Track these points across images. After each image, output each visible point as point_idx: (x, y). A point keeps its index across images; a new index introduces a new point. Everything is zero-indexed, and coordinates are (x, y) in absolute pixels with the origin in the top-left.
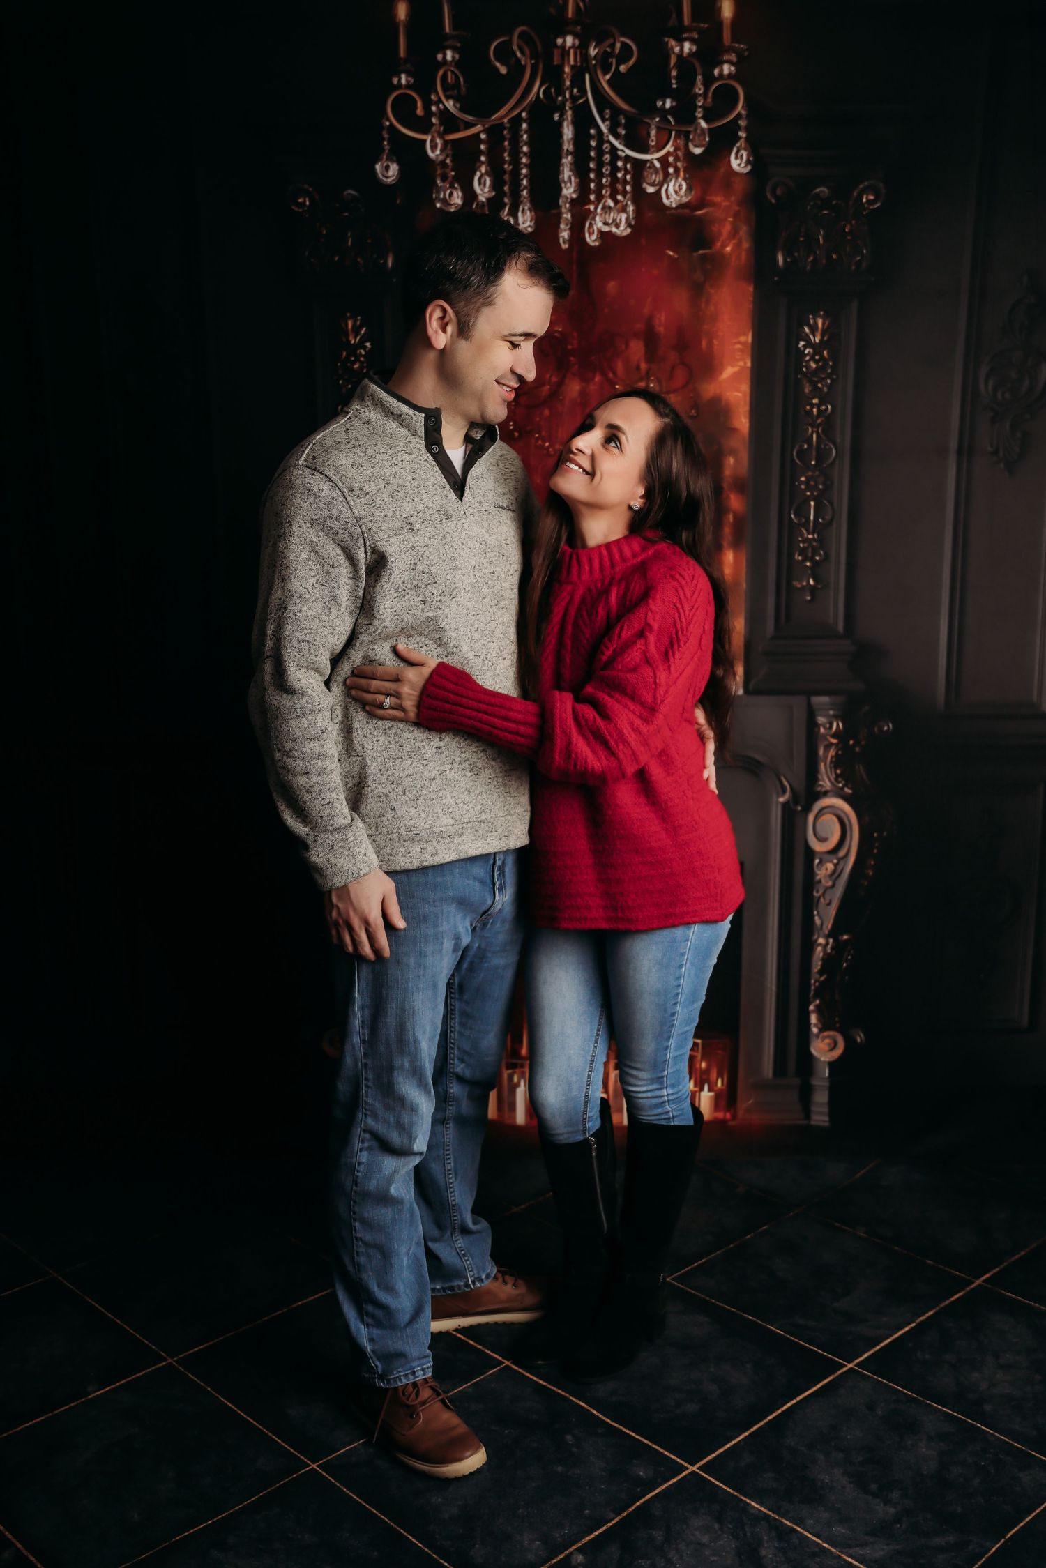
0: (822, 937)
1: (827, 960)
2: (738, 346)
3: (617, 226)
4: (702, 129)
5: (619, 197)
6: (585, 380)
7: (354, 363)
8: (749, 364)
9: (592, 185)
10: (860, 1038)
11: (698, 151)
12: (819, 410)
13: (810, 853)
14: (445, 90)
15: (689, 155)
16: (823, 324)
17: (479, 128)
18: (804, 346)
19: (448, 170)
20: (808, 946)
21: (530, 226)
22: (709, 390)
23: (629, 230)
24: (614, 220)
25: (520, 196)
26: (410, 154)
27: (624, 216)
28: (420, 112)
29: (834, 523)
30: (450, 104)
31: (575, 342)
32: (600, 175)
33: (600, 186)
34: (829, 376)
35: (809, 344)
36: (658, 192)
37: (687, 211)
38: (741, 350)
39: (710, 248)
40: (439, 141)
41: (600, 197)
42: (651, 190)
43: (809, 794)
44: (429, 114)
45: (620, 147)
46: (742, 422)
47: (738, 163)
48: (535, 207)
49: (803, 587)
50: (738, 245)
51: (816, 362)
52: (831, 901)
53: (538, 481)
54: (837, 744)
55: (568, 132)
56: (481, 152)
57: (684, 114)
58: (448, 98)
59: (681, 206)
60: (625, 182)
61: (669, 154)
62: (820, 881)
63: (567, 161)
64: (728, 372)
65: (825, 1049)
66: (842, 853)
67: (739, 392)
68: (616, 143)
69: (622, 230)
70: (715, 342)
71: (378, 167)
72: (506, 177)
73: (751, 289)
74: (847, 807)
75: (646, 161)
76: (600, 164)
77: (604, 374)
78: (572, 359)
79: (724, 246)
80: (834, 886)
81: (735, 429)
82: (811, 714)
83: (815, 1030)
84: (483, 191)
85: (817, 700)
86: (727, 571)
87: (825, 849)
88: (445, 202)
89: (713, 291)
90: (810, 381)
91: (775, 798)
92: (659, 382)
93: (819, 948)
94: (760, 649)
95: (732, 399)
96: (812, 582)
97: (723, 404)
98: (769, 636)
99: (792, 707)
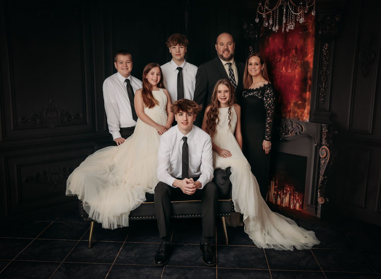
0: (321, 176)
1: (322, 182)
2: (311, 50)
4: (307, 8)
5: (292, 22)
6: (285, 58)
8: (313, 54)
10: (328, 200)
11: (306, 12)
12: (326, 63)
13: (320, 157)
14: (266, 5)
15: (305, 13)
16: (328, 45)
17: (271, 11)
18: (323, 50)
19: (266, 19)
20: (318, 178)
21: (278, 29)
22: (306, 59)
23: (294, 28)
24: (291, 27)
25: (276, 23)
26: (260, 17)
27: (293, 26)
28: (262, 9)
29: (328, 87)
30: (267, 8)
31: (284, 50)
32: (289, 18)
33: (289, 20)
34: (328, 56)
35: (325, 50)
38: (312, 51)
39: (307, 31)
40: (265, 14)
41: (289, 22)
42: (298, 20)
43: (320, 145)
44: (264, 9)
45: (293, 13)
46: (311, 66)
47: (313, 14)
48: (279, 25)
49: (321, 100)
50: (313, 30)
51: (326, 53)
52: (323, 168)
54: (326, 135)
55: (285, 10)
56: (271, 16)
57: (304, 5)
58: (266, 6)
59: (303, 23)
60: (293, 19)
61: (301, 13)
62: (321, 164)
63: (284, 16)
64: (309, 56)
65: (320, 201)
66: (326, 159)
67: (312, 60)
68: (292, 12)
69: (292, 28)
70: (307, 50)
71: (256, 20)
72: (274, 20)
73: (314, 39)
74: (328, 149)
75: (297, 15)
76: (289, 16)
77: (288, 56)
78: (283, 53)
79: (310, 30)
80: (324, 165)
81: (310, 67)
82: (322, 127)
83: (319, 196)
84: (271, 23)
85: (323, 125)
86: (307, 96)
87: (323, 157)
88: (265, 25)
89: (307, 39)
90: (325, 57)
91: (314, 145)
92: (297, 58)
93: (321, 178)
94: (313, 113)
95: (310, 61)
96: (323, 100)
97: (308, 62)
98: (314, 110)
99: (318, 126)
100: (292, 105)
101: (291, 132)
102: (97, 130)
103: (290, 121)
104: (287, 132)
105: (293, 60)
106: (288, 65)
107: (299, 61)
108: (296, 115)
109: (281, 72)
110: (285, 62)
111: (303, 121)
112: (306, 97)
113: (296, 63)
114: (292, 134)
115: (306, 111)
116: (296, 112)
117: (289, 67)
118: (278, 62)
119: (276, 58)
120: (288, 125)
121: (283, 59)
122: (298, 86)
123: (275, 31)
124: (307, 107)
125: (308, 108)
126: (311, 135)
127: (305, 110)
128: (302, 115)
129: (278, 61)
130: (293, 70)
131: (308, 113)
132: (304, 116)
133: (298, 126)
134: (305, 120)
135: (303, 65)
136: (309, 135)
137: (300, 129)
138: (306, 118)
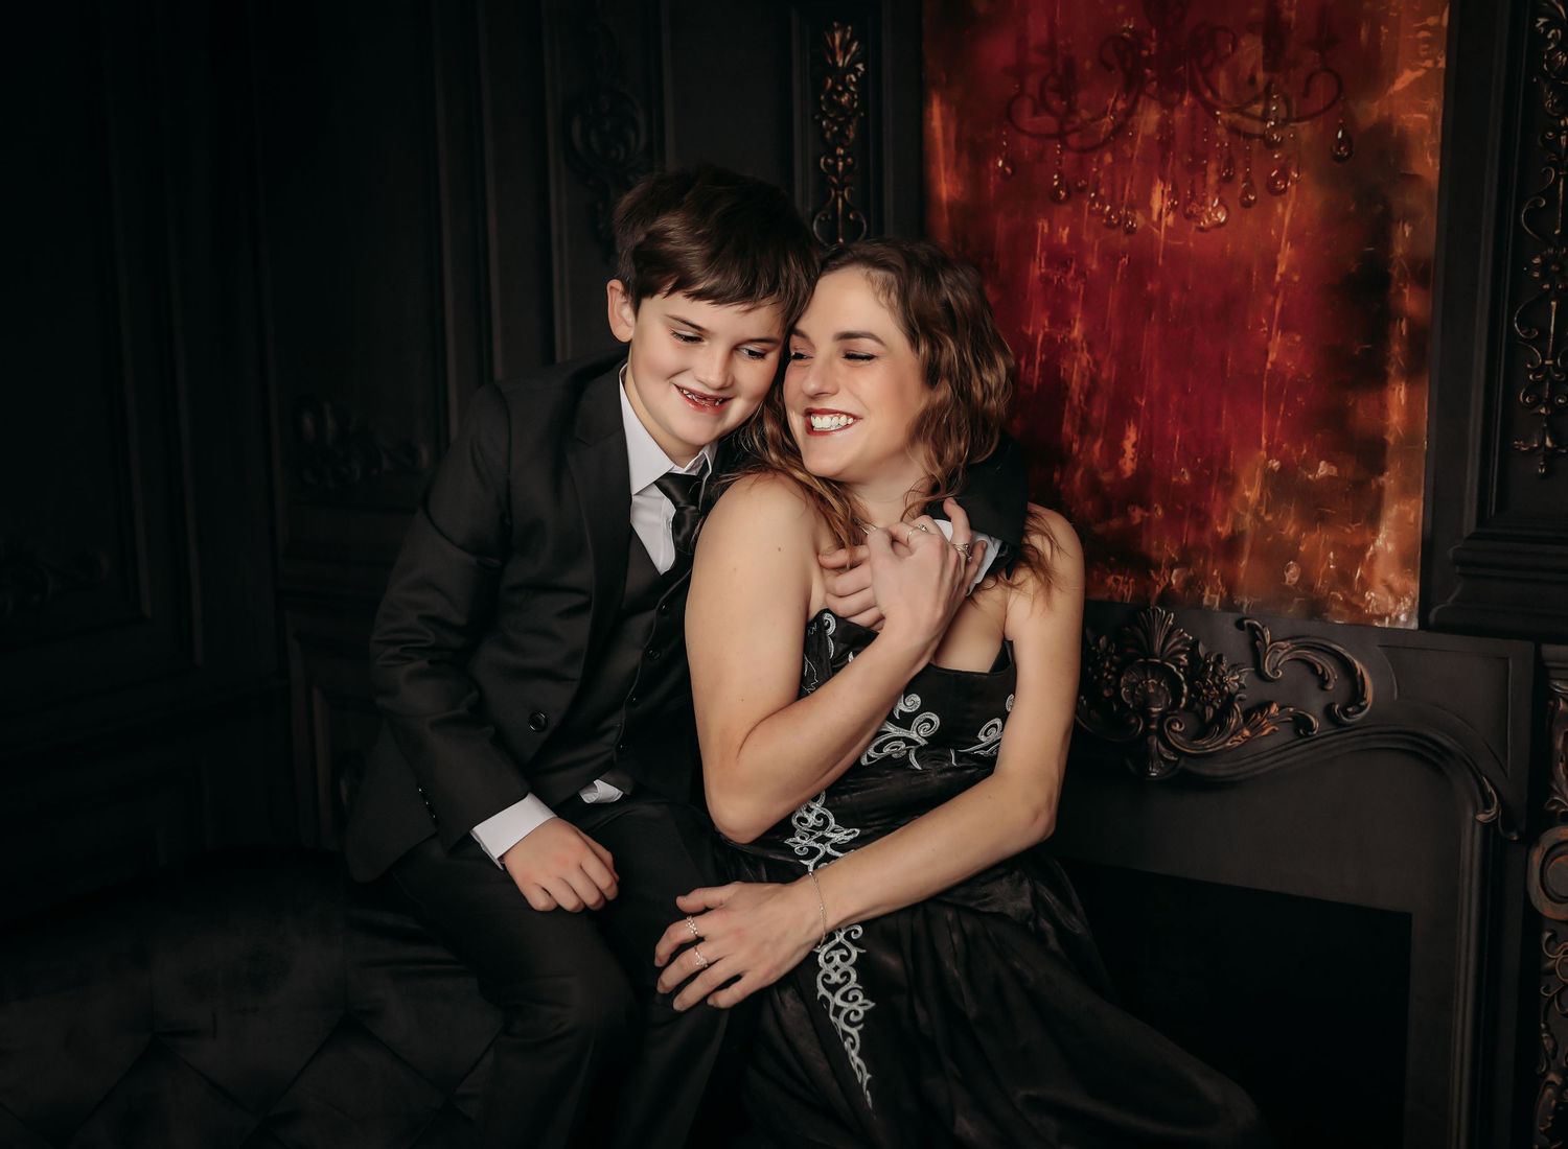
0: (1555, 1072)
2: (1423, 34)
6: (1168, 106)
7: (841, 94)
8: (1442, 64)
12: (1567, 137)
13: (1533, 918)
18: (1544, 24)
20: (1530, 1084)
22: (1371, 111)
31: (1154, 44)
38: (1426, 40)
43: (1532, 818)
46: (1428, 165)
49: (1533, 450)
51: (1566, 53)
53: (1094, 267)
62: (1552, 972)
64: (1406, 78)
67: (1425, 113)
70: (1383, 29)
77: (1197, 94)
78: (1148, 71)
81: (1416, 177)
82: (1543, 674)
85: (1550, 650)
86: (1395, 418)
87: (1562, 917)
90: (1555, 87)
91: (1470, 814)
92: (1287, 102)
93: (1550, 1091)
94: (1450, 553)
95: (1411, 125)
96: (1548, 443)
97: (1395, 134)
98: (1466, 534)
99: (1507, 659)
100: (1252, 494)
101: (1247, 714)
103: (1239, 624)
104: (1210, 713)
105: (1248, 124)
106: (1196, 167)
107: (1305, 131)
108: (1292, 575)
109: (1130, 231)
110: (1165, 141)
111: (1362, 624)
112: (1384, 429)
113: (1271, 146)
114: (1256, 728)
115: (1385, 542)
116: (1294, 556)
117: (1212, 179)
118: (1106, 142)
119: (1085, 114)
120: (1219, 659)
121: (1150, 118)
122: (1298, 338)
124: (1391, 512)
125: (1402, 517)
126: (1440, 739)
127: (1375, 532)
128: (1344, 578)
129: (1102, 137)
130: (1248, 205)
131: (1405, 561)
132: (1366, 584)
133: (1312, 666)
134: (1381, 618)
135: (1339, 159)
136: (1422, 741)
137: (1330, 687)
138: (1391, 600)
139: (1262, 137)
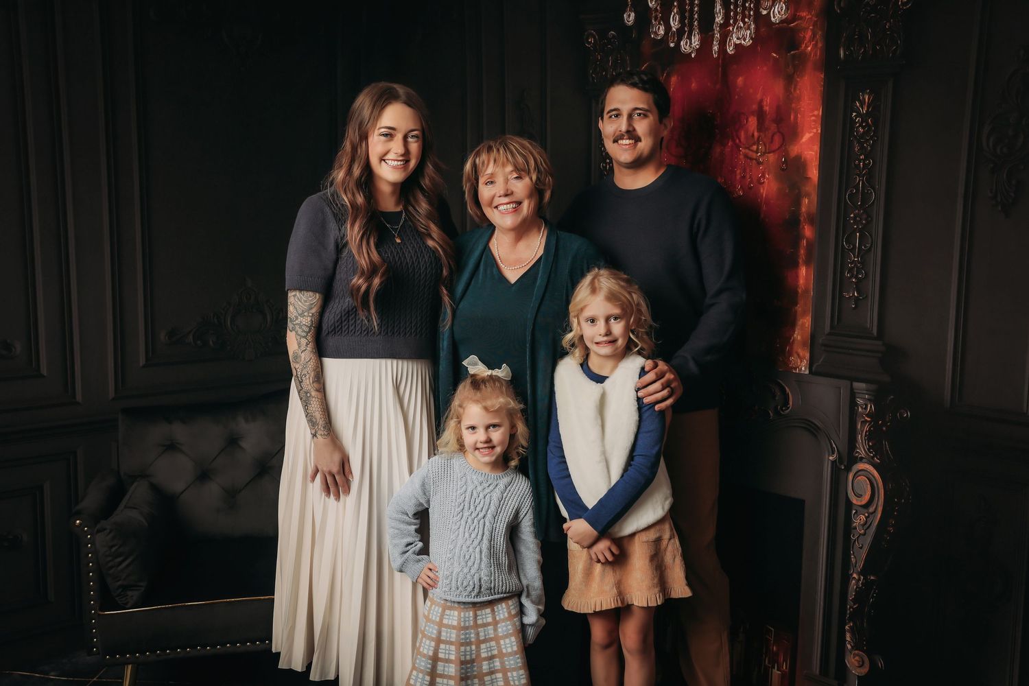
0: (856, 573)
1: (861, 595)
2: (813, 118)
3: (745, 40)
5: (746, 20)
6: (723, 145)
8: (819, 131)
9: (732, 13)
10: (880, 664)
12: (864, 163)
13: (849, 504)
16: (869, 99)
18: (855, 116)
19: (658, 13)
20: (846, 578)
21: (697, 44)
22: (794, 150)
23: (751, 42)
24: (743, 36)
25: (693, 25)
26: (640, 6)
27: (749, 32)
29: (873, 249)
31: (718, 119)
32: (736, 6)
33: (736, 14)
34: (871, 138)
35: (859, 115)
36: (769, 13)
37: (785, 24)
38: (814, 121)
39: (798, 50)
41: (736, 21)
42: (764, 12)
43: (850, 459)
46: (814, 173)
48: (701, 32)
49: (850, 297)
50: (816, 45)
51: (863, 128)
52: (862, 545)
54: (870, 422)
59: (782, 22)
60: (750, 9)
62: (855, 529)
64: (806, 136)
65: (855, 664)
66: (871, 510)
67: (813, 151)
69: (747, 42)
70: (799, 116)
71: (625, 15)
73: (822, 76)
74: (876, 473)
77: (734, 141)
78: (716, 130)
79: (807, 47)
80: (865, 534)
81: (810, 178)
82: (853, 395)
83: (849, 647)
84: (675, 24)
85: (856, 385)
86: (802, 281)
87: (859, 504)
88: (656, 33)
89: (798, 79)
90: (859, 142)
91: (827, 456)
92: (765, 145)
93: (854, 581)
94: (820, 341)
95: (808, 156)
96: (856, 294)
97: (803, 160)
98: (826, 333)
99: (840, 388)
102: (79, 398)
105: (750, 153)
106: (732, 172)
107: (771, 157)
110: (721, 160)
111: (788, 371)
112: (797, 286)
113: (759, 163)
115: (797, 336)
117: (738, 177)
123: (690, 54)
124: (800, 322)
125: (804, 324)
126: (816, 423)
127: (794, 331)
128: (782, 351)
130: (750, 188)
131: (805, 344)
132: (790, 354)
134: (795, 369)
135: (783, 170)
136: (810, 423)
137: (777, 398)
138: (799, 361)
139: (756, 159)
